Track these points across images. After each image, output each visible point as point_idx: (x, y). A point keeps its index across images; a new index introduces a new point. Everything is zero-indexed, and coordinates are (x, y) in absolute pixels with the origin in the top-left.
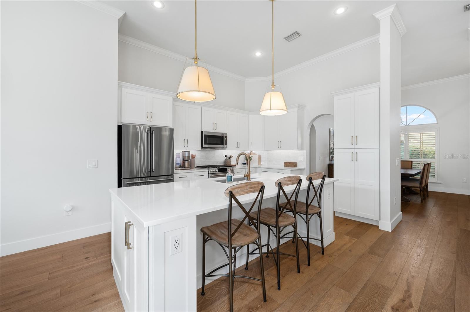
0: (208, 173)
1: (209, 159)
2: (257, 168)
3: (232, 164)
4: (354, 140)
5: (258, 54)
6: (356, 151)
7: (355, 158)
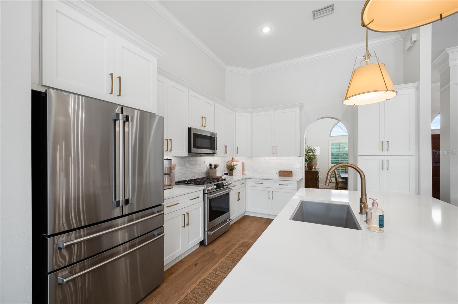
0: (204, 193)
1: (191, 169)
2: (246, 180)
3: (217, 176)
4: (385, 145)
5: (266, 30)
6: (387, 158)
7: (385, 166)
